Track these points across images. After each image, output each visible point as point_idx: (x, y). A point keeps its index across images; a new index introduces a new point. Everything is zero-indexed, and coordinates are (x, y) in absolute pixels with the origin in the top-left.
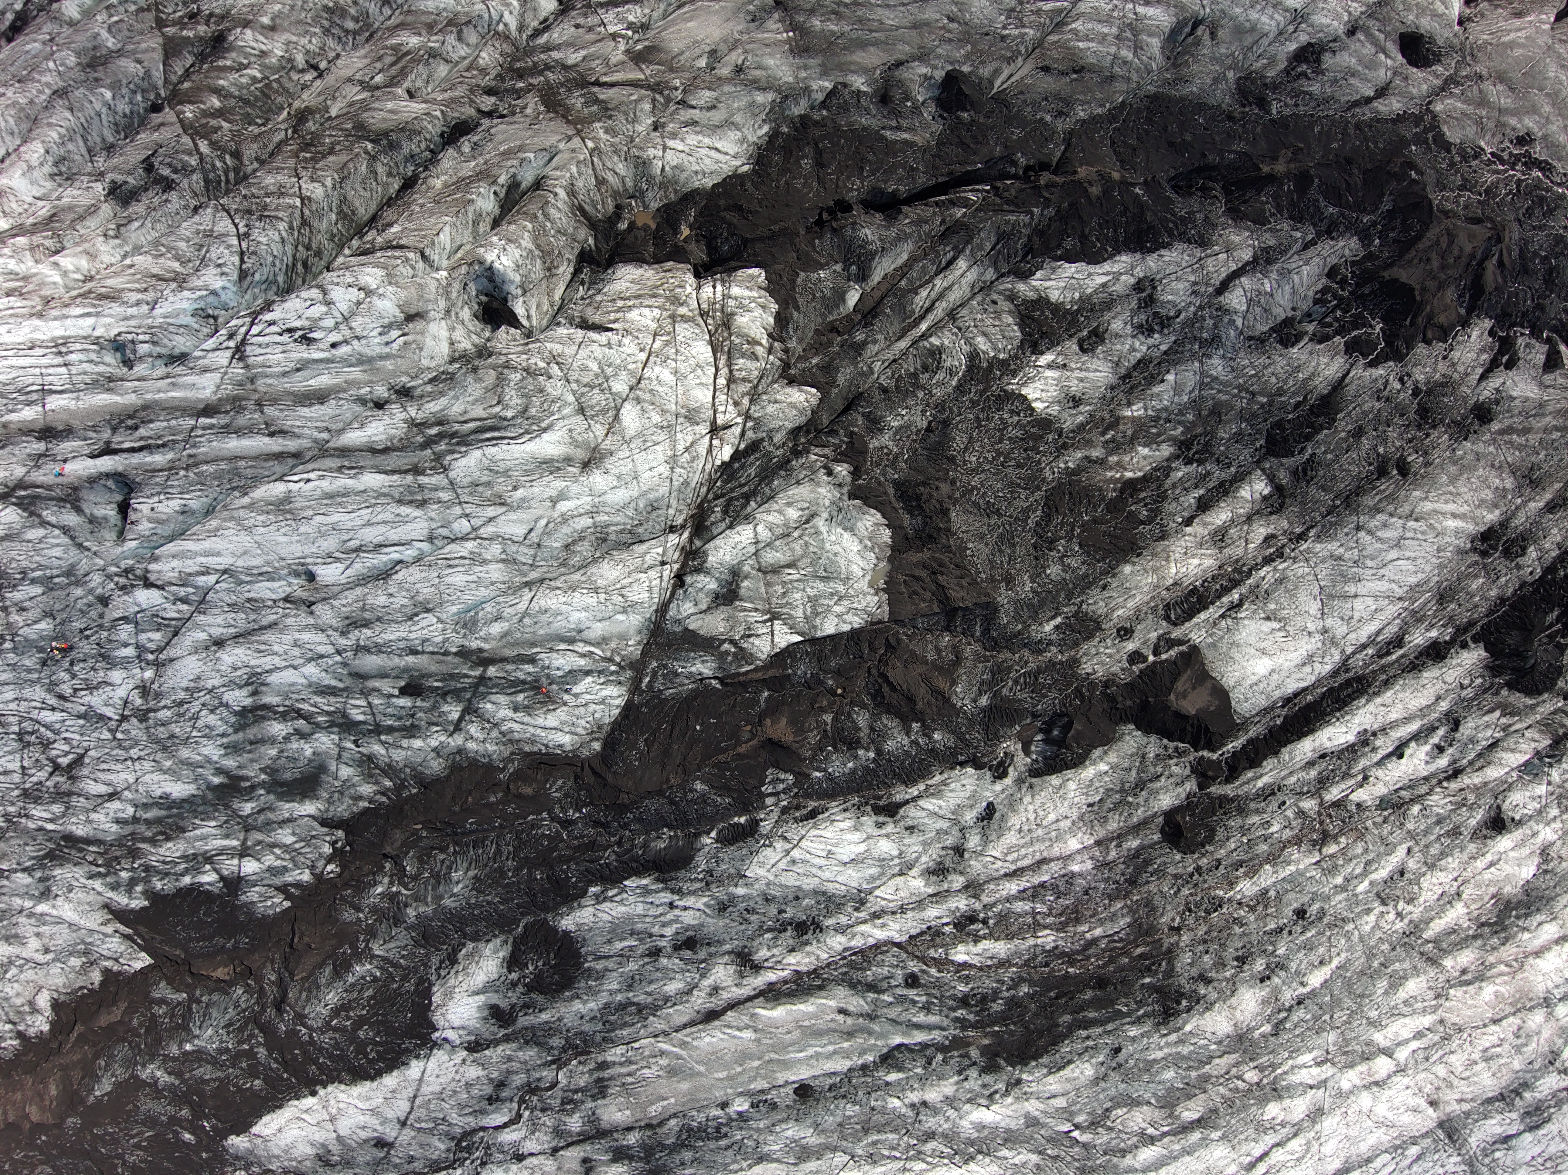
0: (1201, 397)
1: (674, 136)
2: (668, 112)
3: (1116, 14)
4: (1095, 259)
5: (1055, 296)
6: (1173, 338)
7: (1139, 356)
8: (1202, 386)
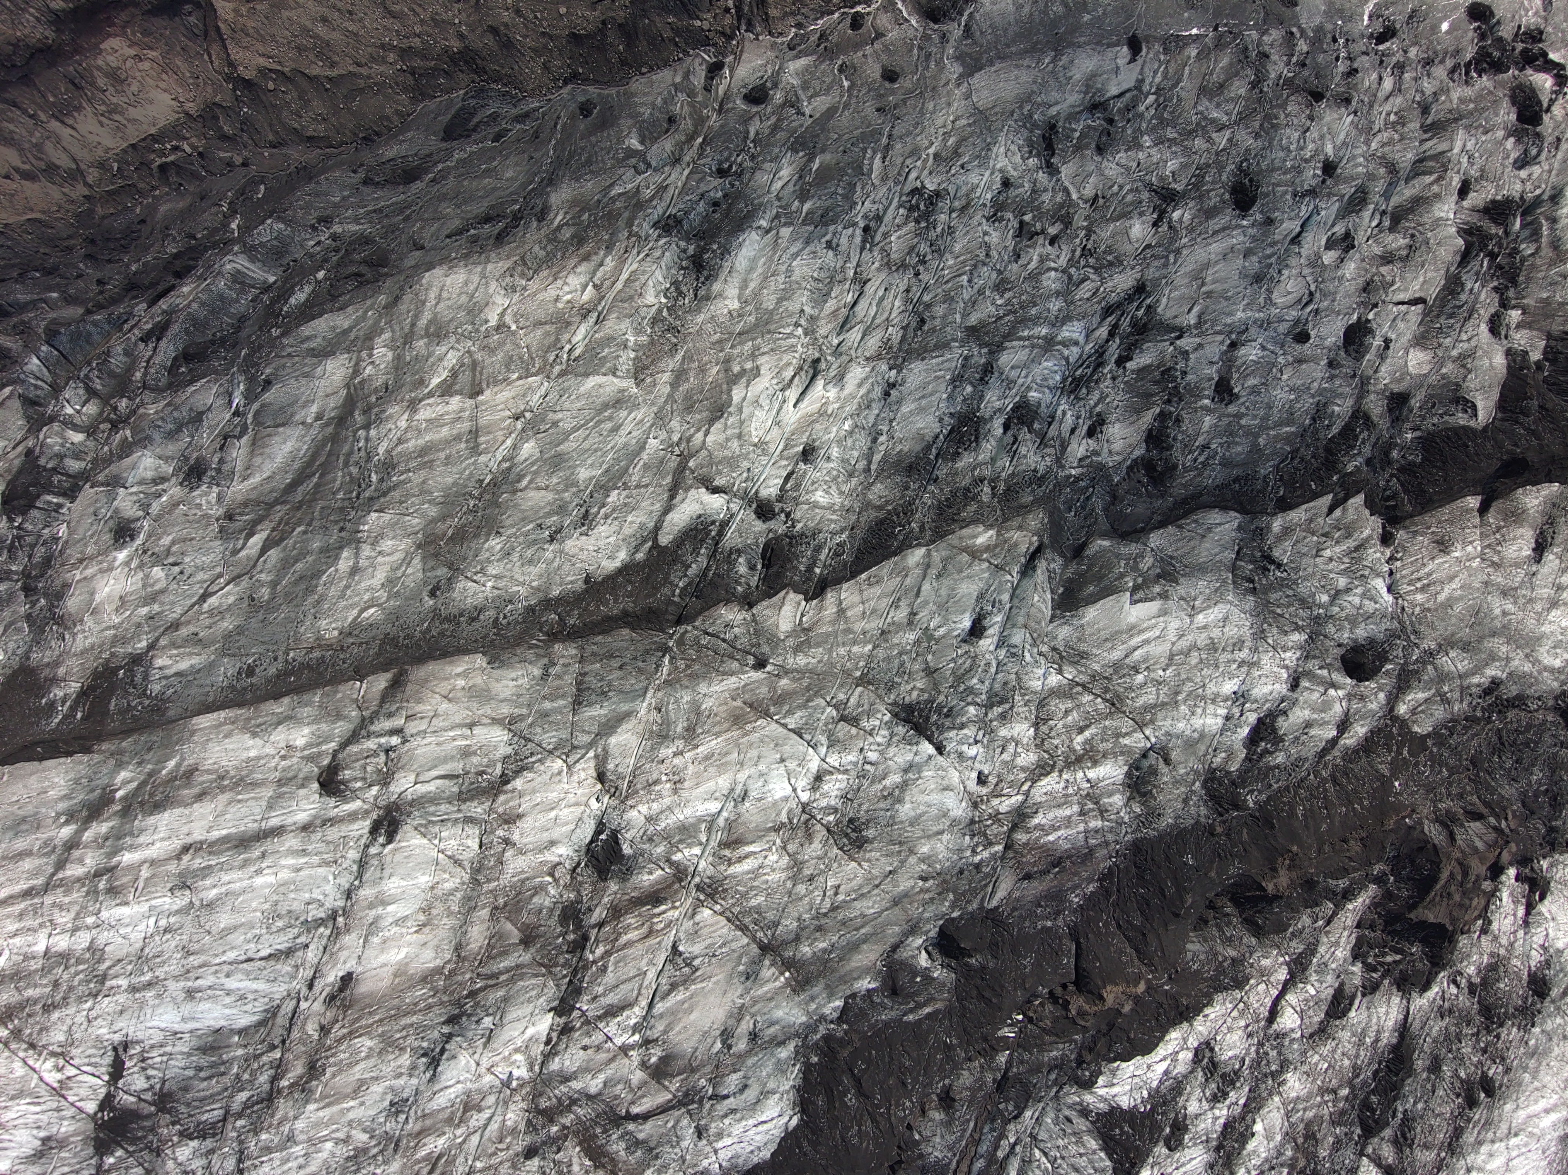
0: (1291, 1125)
1: (720, 1135)
2: (705, 1111)
3: (1070, 791)
4: (1147, 1049)
5: (1125, 1102)
6: (1247, 1089)
7: (1222, 1121)
8: (1288, 1115)
